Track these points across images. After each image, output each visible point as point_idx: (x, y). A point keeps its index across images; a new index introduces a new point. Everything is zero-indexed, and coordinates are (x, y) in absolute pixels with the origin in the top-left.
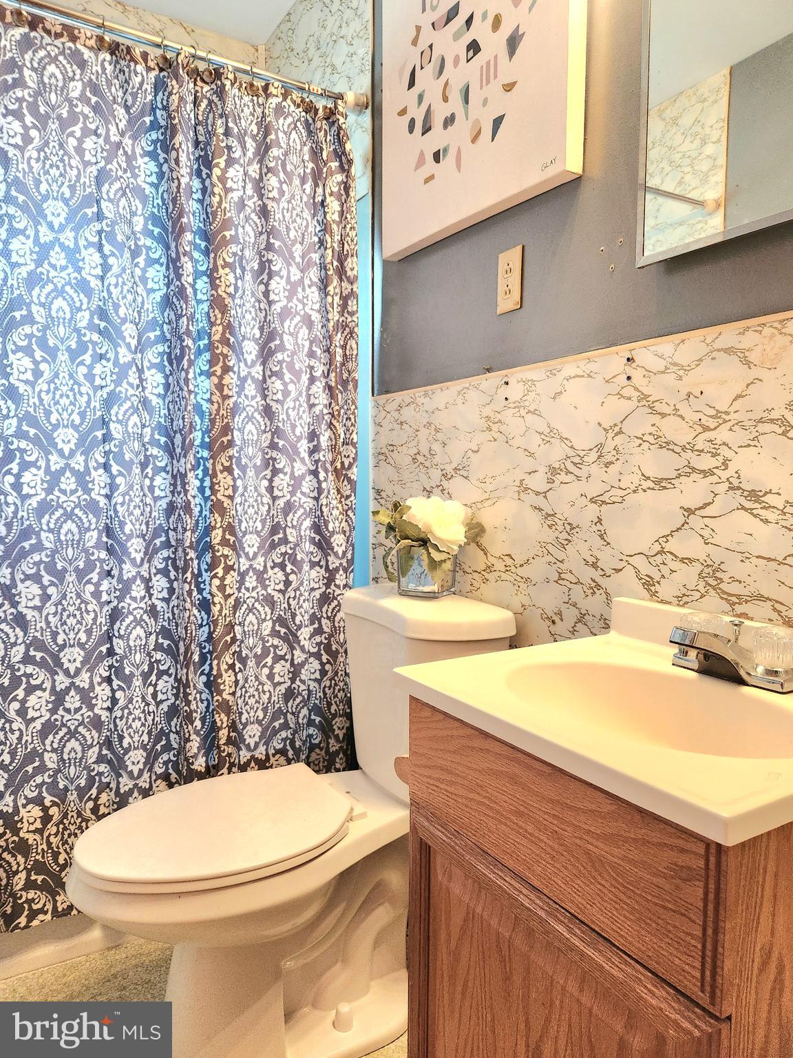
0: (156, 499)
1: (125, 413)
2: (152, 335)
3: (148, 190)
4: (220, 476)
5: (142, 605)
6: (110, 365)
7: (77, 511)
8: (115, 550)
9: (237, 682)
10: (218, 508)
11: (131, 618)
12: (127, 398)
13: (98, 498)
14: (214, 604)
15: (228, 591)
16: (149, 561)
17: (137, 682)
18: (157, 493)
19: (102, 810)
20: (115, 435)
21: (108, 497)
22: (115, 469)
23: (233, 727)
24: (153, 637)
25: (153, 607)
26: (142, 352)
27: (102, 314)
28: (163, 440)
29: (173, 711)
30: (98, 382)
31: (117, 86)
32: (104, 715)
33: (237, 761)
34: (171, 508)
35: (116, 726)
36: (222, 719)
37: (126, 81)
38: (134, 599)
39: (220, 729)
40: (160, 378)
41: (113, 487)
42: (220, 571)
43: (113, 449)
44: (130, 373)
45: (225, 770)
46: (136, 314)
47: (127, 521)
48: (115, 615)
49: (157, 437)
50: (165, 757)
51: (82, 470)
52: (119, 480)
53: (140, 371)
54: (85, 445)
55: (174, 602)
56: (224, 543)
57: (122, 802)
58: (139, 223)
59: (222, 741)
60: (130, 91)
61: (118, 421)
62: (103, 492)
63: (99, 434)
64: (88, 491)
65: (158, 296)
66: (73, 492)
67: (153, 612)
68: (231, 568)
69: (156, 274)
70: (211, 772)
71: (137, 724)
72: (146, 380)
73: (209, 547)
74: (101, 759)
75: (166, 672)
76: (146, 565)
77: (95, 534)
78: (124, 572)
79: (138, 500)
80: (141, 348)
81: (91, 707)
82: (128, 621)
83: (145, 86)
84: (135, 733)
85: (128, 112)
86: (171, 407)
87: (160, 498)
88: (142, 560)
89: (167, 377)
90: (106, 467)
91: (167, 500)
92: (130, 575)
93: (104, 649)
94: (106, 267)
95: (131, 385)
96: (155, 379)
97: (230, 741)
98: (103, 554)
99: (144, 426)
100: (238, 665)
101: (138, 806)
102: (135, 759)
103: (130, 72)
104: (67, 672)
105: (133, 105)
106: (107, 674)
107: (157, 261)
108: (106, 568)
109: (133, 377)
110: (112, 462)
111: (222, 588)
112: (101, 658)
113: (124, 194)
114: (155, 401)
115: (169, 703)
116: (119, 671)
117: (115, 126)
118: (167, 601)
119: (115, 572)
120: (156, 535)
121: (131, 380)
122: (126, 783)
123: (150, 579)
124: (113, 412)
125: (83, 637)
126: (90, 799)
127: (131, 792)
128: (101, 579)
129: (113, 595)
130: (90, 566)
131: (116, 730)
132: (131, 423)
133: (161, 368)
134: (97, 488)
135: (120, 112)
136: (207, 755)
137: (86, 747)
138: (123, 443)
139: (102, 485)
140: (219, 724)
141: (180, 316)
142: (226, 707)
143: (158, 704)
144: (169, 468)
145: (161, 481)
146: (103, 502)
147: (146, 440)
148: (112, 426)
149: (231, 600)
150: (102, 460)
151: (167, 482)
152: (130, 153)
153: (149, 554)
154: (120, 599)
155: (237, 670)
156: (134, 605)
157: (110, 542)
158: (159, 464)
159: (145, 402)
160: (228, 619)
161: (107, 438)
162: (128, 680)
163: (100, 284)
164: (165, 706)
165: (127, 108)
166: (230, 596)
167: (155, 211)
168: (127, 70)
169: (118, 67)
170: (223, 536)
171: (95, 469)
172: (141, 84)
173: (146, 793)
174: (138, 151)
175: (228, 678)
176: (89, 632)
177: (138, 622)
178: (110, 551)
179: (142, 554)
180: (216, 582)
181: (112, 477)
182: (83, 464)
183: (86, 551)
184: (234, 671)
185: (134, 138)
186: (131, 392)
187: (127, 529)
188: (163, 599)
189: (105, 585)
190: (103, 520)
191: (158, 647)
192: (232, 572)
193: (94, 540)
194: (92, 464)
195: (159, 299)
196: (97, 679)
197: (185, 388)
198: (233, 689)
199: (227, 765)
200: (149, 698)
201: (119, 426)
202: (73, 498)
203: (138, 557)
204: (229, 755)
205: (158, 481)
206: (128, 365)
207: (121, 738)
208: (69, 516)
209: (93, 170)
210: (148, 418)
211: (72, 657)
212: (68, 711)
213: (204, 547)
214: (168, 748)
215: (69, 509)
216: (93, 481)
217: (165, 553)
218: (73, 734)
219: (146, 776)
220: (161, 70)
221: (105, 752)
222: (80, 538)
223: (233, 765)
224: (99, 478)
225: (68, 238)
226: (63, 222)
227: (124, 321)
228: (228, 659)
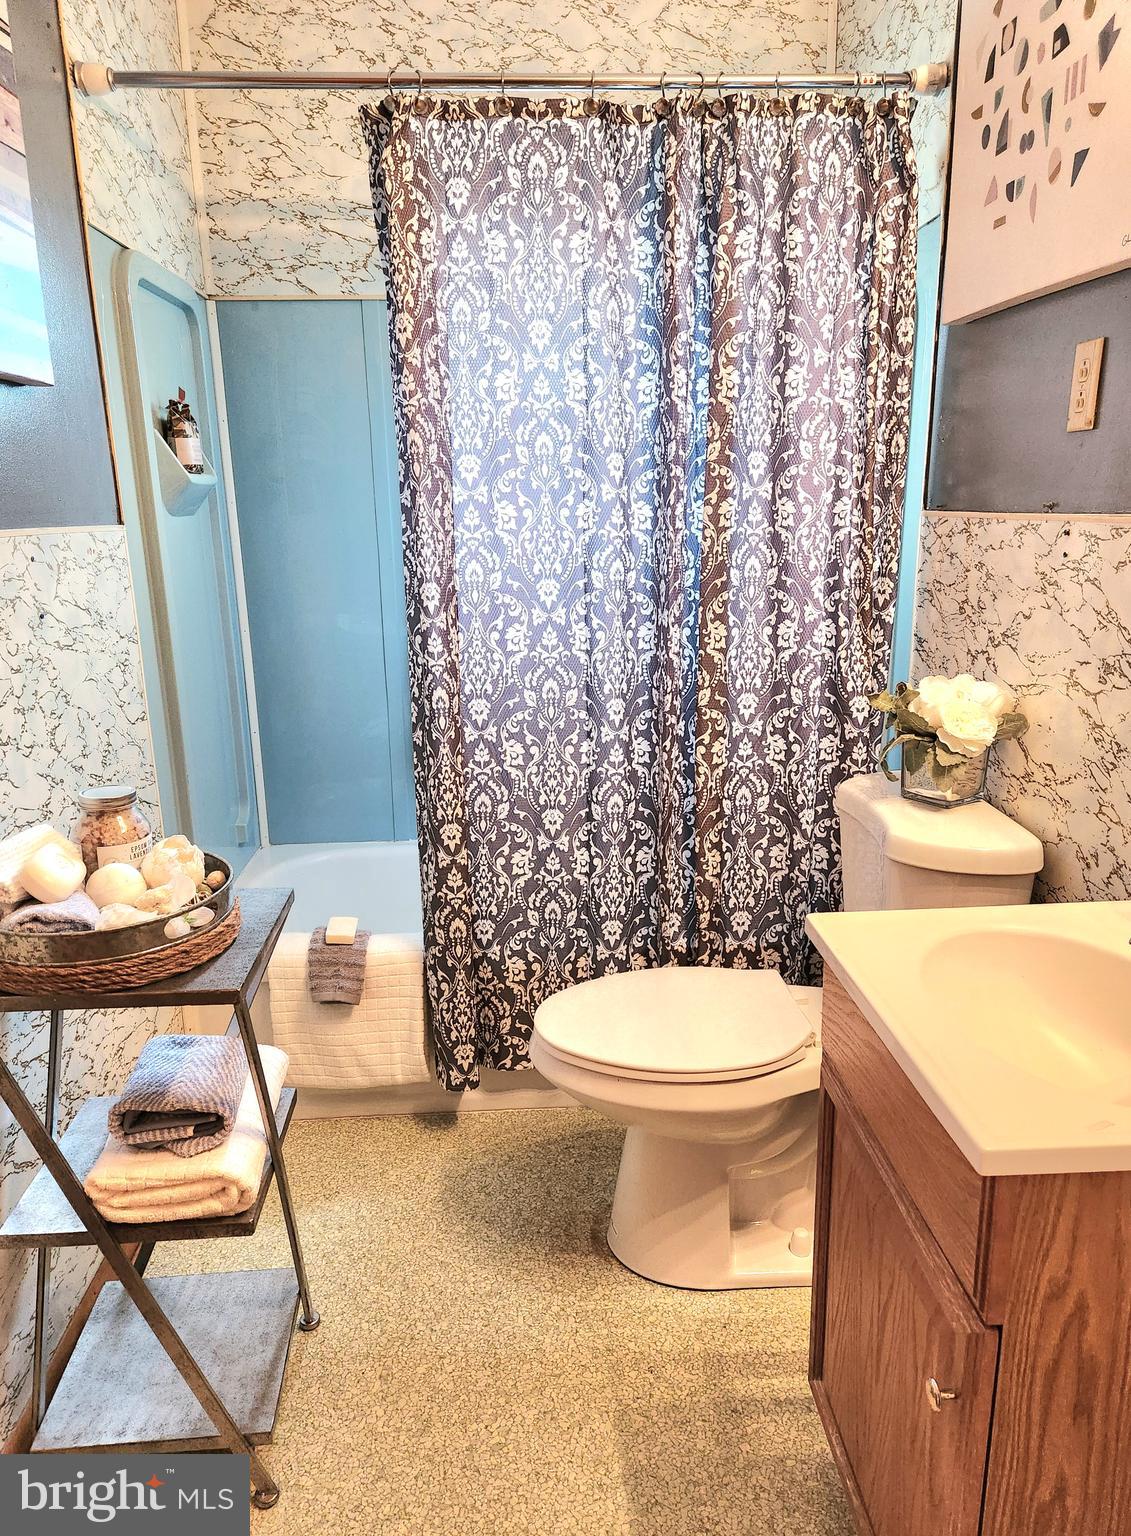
0: (639, 653)
1: (607, 559)
2: (640, 460)
3: (643, 278)
4: (711, 626)
5: (621, 771)
6: (592, 505)
7: (558, 668)
8: (595, 711)
9: (723, 863)
10: (707, 663)
11: (609, 784)
12: (610, 542)
13: (579, 654)
14: (699, 775)
15: (716, 760)
16: (630, 724)
17: (615, 852)
18: (642, 645)
19: (580, 974)
20: (597, 585)
21: (589, 653)
22: (595, 622)
23: (717, 911)
24: (633, 805)
25: (634, 771)
26: (628, 483)
27: (587, 446)
28: (649, 583)
29: (651, 886)
30: (581, 524)
31: (609, 156)
32: (583, 879)
33: (721, 949)
34: (655, 664)
35: (593, 892)
36: (703, 901)
37: (618, 150)
38: (612, 764)
39: (702, 911)
40: (648, 512)
41: (593, 641)
42: (706, 738)
43: (594, 600)
44: (614, 512)
45: (705, 958)
46: (623, 440)
47: (607, 680)
48: (594, 780)
49: (643, 580)
50: (644, 931)
51: (563, 623)
52: (600, 635)
53: (625, 506)
54: (567, 597)
55: (656, 769)
56: (713, 704)
57: (598, 972)
58: (630, 322)
59: (703, 926)
60: (622, 160)
61: (600, 569)
62: (584, 647)
63: (581, 583)
64: (569, 646)
65: (649, 411)
66: (555, 648)
67: (632, 778)
68: (721, 734)
69: (648, 383)
70: (688, 959)
71: (614, 894)
72: (633, 515)
73: (696, 708)
74: (579, 924)
75: (646, 843)
76: (626, 728)
77: (575, 693)
78: (603, 735)
79: (618, 656)
80: (627, 478)
81: (571, 871)
82: (605, 787)
83: (640, 148)
84: (613, 904)
85: (620, 185)
86: (658, 546)
87: (645, 651)
88: (622, 722)
89: (655, 510)
90: (587, 619)
91: (652, 653)
92: (608, 739)
93: (583, 813)
94: (590, 389)
95: (614, 526)
96: (642, 512)
97: (711, 926)
98: (583, 715)
99: (627, 570)
100: (725, 844)
101: (612, 980)
102: (613, 929)
103: (621, 137)
104: (547, 833)
105: (626, 177)
106: (586, 838)
107: (649, 368)
108: (586, 728)
109: (617, 518)
110: (592, 615)
111: (708, 757)
112: (580, 822)
113: (614, 292)
114: (642, 538)
115: (648, 875)
116: (595, 837)
117: (604, 211)
118: (648, 766)
119: (594, 734)
120: (637, 694)
121: (615, 520)
122: (602, 952)
123: (630, 742)
124: (595, 558)
125: (563, 799)
126: (569, 961)
127: (606, 962)
128: (580, 741)
129: (592, 758)
130: (570, 727)
131: (594, 897)
132: (613, 570)
133: (649, 499)
134: (577, 643)
135: (612, 188)
136: (688, 936)
137: (565, 911)
138: (604, 593)
139: (583, 639)
140: (700, 906)
141: (668, 441)
142: (707, 889)
143: (637, 875)
144: (654, 617)
145: (646, 632)
146: (583, 658)
147: (630, 586)
148: (594, 574)
149: (719, 771)
150: (583, 612)
151: (652, 633)
152: (622, 237)
153: (630, 715)
154: (599, 763)
155: (724, 850)
156: (612, 771)
157: (590, 702)
158: (644, 612)
159: (629, 542)
160: (714, 793)
161: (588, 588)
162: (605, 848)
163: (584, 409)
164: (644, 879)
165: (620, 181)
166: (717, 765)
167: (649, 303)
168: (617, 135)
169: (609, 132)
170: (712, 697)
171: (577, 623)
172: (635, 148)
173: (624, 967)
174: (633, 230)
175: (712, 858)
176: (568, 795)
177: (616, 789)
178: (589, 710)
179: (621, 716)
180: (702, 750)
181: (592, 631)
182: (564, 617)
183: (566, 710)
184: (720, 850)
185: (628, 215)
186: (614, 533)
187: (607, 688)
188: (644, 764)
189: (585, 747)
190: (584, 678)
191: (638, 816)
192: (721, 739)
193: (574, 700)
194: (573, 617)
195: (649, 415)
196: (576, 843)
197: (671, 529)
198: (718, 870)
199: (708, 951)
200: (627, 869)
201: (600, 575)
202: (555, 654)
203: (617, 719)
204: (711, 941)
205: (643, 632)
206: (612, 504)
207: (598, 906)
208: (550, 673)
209: (580, 272)
210: (633, 559)
211: (553, 818)
212: (548, 872)
213: (691, 709)
214: (646, 922)
215: (550, 666)
216: (573, 636)
217: (648, 714)
218: (553, 895)
219: (623, 948)
220: (660, 119)
221: (583, 917)
222: (561, 697)
223: (716, 952)
224: (580, 632)
225: (552, 361)
226: (548, 343)
227: (608, 451)
228: (712, 837)
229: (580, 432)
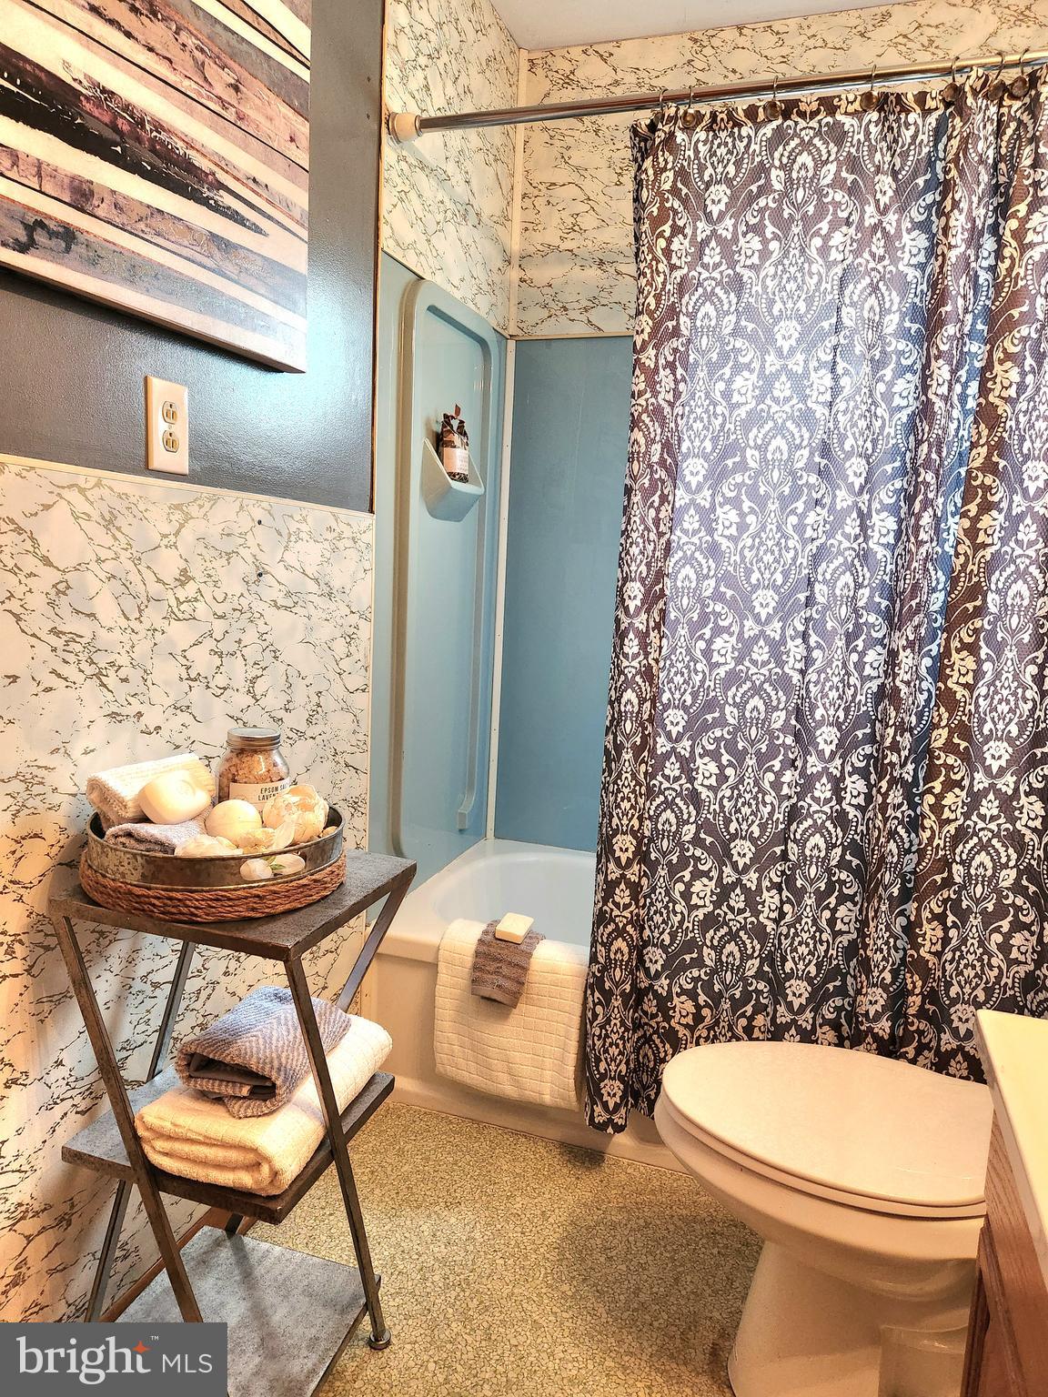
0: (864, 679)
1: (835, 571)
2: (889, 468)
3: (912, 274)
4: (955, 656)
5: (826, 809)
6: (824, 512)
7: (766, 686)
8: (804, 738)
9: (946, 940)
10: (947, 699)
11: (810, 822)
12: (840, 553)
13: (791, 673)
14: (924, 829)
15: (947, 814)
16: (843, 757)
17: (809, 901)
18: (868, 671)
19: (756, 1033)
20: (820, 598)
21: (803, 672)
22: (813, 639)
23: (932, 996)
24: (839, 851)
25: (843, 813)
26: (871, 492)
27: (825, 450)
28: (885, 603)
29: (851, 951)
30: (809, 533)
31: (885, 150)
32: (770, 926)
33: (934, 1044)
34: (880, 695)
35: (780, 943)
36: (914, 981)
37: (895, 141)
38: (817, 800)
39: (911, 993)
40: (891, 524)
41: (808, 660)
42: (937, 786)
43: (815, 616)
44: (848, 521)
45: (911, 1051)
46: (869, 445)
47: (819, 704)
48: (794, 815)
49: (877, 599)
50: (838, 1002)
51: (777, 638)
52: (816, 654)
53: (864, 517)
54: (784, 611)
55: (869, 814)
56: (949, 747)
57: (777, 1034)
58: (892, 322)
59: (911, 1011)
60: (899, 151)
61: (825, 582)
62: (798, 666)
63: (802, 597)
64: (781, 664)
65: (904, 416)
66: (765, 664)
67: (841, 819)
68: (958, 784)
69: (906, 386)
70: (889, 1048)
71: (803, 950)
72: (872, 527)
73: (929, 751)
74: (760, 975)
75: (851, 898)
76: (838, 762)
77: (783, 715)
78: (809, 765)
79: (836, 679)
80: (869, 485)
81: (756, 913)
82: (806, 824)
83: (920, 137)
84: (801, 961)
85: (895, 178)
86: (900, 562)
87: (871, 678)
88: (833, 754)
89: (900, 522)
90: (805, 636)
91: (879, 681)
92: (814, 770)
93: (778, 850)
94: (836, 390)
95: (847, 537)
96: (884, 524)
97: (922, 1013)
98: (789, 740)
99: (858, 586)
100: (951, 918)
101: (790, 1048)
102: (798, 991)
103: (899, 127)
104: (735, 866)
105: (902, 168)
106: (779, 880)
107: (910, 369)
108: (791, 756)
109: (852, 527)
110: (811, 632)
111: (937, 808)
112: (774, 860)
113: (875, 289)
114: (881, 553)
115: (850, 937)
116: (790, 881)
117: (873, 204)
118: (862, 809)
119: (799, 763)
120: (857, 724)
121: (848, 529)
122: (784, 1016)
123: (842, 778)
124: (820, 570)
125: (756, 831)
126: (743, 1015)
127: (787, 1027)
128: (783, 769)
129: (793, 789)
130: (773, 752)
131: (780, 948)
132: (840, 584)
133: (894, 510)
134: (791, 660)
135: (886, 183)
136: (893, 1019)
137: (745, 957)
138: (826, 608)
139: (799, 657)
140: (910, 987)
141: (919, 443)
142: (921, 967)
143: (836, 934)
144: (886, 641)
145: (874, 656)
146: (796, 677)
147: (861, 604)
148: (817, 587)
149: (952, 828)
150: (801, 628)
151: (882, 658)
152: (892, 232)
153: (845, 747)
154: (801, 796)
155: (949, 924)
156: (815, 807)
157: (798, 726)
158: (875, 635)
159: (865, 556)
160: (941, 853)
161: (809, 602)
162: (799, 894)
163: (826, 412)
164: (845, 940)
165: (895, 174)
166: (949, 821)
167: (917, 300)
168: (895, 125)
169: (887, 124)
170: (949, 739)
171: (793, 639)
172: (914, 137)
173: (807, 1037)
174: (907, 224)
175: (931, 932)
176: (763, 827)
177: (819, 829)
178: (797, 737)
179: (833, 747)
180: (930, 799)
181: (809, 649)
182: (779, 631)
183: (770, 733)
184: (944, 923)
185: (902, 210)
186: (846, 544)
187: (819, 713)
188: (858, 807)
189: (788, 776)
190: (794, 700)
191: (843, 864)
192: (957, 790)
193: (781, 722)
194: (790, 632)
195: (905, 419)
196: (766, 883)
197: (912, 539)
198: (938, 947)
199: (915, 1044)
200: (824, 924)
201: (825, 588)
202: (764, 671)
203: (828, 750)
204: (921, 1033)
205: (871, 656)
206: (847, 511)
207: (784, 960)
208: (757, 690)
209: (838, 270)
210: (868, 575)
211: (743, 851)
212: (731, 909)
213: (922, 751)
214: (841, 992)
215: (758, 683)
216: (788, 653)
217: (868, 749)
218: (733, 936)
219: (808, 1015)
220: (947, 105)
221: (766, 968)
222: (766, 718)
223: (927, 1047)
224: (795, 649)
225: (797, 363)
226: (794, 344)
227: (849, 455)
228: (933, 905)
229: (820, 435)
